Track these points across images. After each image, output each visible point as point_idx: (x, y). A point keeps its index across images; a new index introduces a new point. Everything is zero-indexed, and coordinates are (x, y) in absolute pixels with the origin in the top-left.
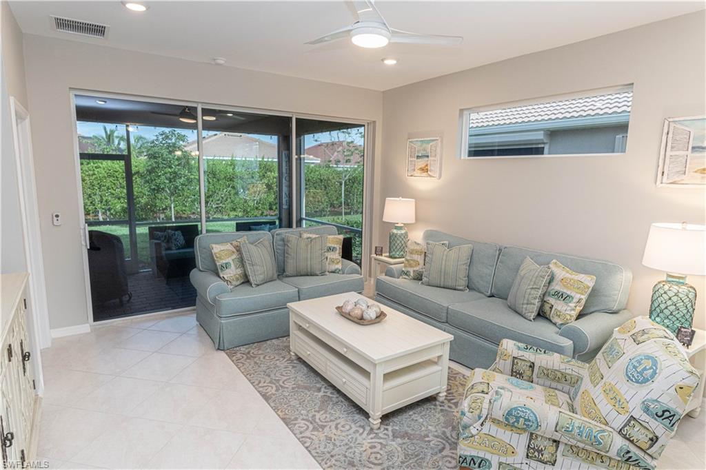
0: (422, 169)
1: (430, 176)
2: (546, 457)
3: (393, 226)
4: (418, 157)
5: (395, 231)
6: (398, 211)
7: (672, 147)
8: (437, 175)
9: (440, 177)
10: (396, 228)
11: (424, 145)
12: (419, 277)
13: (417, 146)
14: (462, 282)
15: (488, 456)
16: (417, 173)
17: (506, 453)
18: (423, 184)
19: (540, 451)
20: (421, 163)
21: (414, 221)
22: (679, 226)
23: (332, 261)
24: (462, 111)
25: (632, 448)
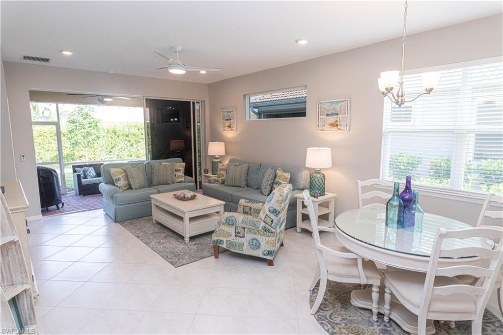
0: (228, 126)
1: (232, 130)
2: (241, 235)
3: (213, 157)
4: (226, 120)
5: (215, 160)
6: (216, 149)
7: (320, 114)
8: (235, 129)
9: (237, 130)
10: (215, 158)
11: (229, 114)
12: (223, 183)
13: (225, 114)
14: (244, 183)
15: (222, 239)
16: (226, 128)
17: (228, 237)
18: (229, 134)
19: (239, 233)
20: (228, 123)
21: (224, 154)
22: (317, 148)
23: (179, 177)
24: (245, 96)
25: (267, 226)
